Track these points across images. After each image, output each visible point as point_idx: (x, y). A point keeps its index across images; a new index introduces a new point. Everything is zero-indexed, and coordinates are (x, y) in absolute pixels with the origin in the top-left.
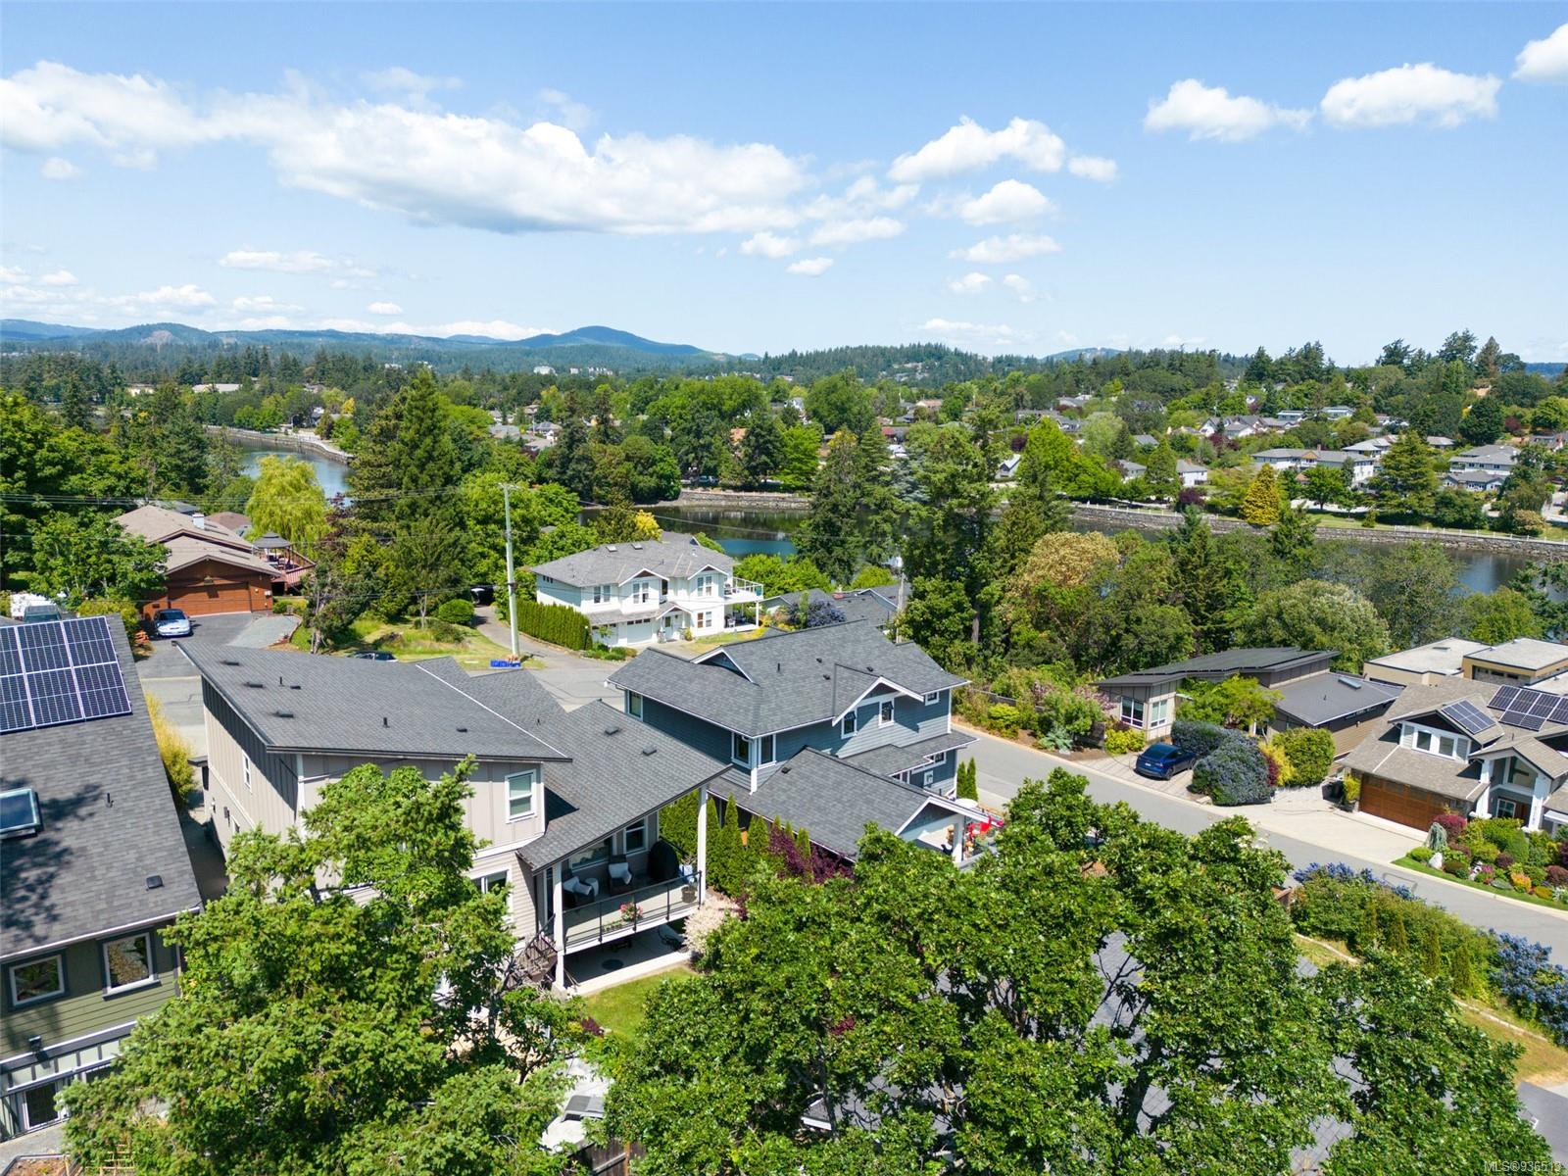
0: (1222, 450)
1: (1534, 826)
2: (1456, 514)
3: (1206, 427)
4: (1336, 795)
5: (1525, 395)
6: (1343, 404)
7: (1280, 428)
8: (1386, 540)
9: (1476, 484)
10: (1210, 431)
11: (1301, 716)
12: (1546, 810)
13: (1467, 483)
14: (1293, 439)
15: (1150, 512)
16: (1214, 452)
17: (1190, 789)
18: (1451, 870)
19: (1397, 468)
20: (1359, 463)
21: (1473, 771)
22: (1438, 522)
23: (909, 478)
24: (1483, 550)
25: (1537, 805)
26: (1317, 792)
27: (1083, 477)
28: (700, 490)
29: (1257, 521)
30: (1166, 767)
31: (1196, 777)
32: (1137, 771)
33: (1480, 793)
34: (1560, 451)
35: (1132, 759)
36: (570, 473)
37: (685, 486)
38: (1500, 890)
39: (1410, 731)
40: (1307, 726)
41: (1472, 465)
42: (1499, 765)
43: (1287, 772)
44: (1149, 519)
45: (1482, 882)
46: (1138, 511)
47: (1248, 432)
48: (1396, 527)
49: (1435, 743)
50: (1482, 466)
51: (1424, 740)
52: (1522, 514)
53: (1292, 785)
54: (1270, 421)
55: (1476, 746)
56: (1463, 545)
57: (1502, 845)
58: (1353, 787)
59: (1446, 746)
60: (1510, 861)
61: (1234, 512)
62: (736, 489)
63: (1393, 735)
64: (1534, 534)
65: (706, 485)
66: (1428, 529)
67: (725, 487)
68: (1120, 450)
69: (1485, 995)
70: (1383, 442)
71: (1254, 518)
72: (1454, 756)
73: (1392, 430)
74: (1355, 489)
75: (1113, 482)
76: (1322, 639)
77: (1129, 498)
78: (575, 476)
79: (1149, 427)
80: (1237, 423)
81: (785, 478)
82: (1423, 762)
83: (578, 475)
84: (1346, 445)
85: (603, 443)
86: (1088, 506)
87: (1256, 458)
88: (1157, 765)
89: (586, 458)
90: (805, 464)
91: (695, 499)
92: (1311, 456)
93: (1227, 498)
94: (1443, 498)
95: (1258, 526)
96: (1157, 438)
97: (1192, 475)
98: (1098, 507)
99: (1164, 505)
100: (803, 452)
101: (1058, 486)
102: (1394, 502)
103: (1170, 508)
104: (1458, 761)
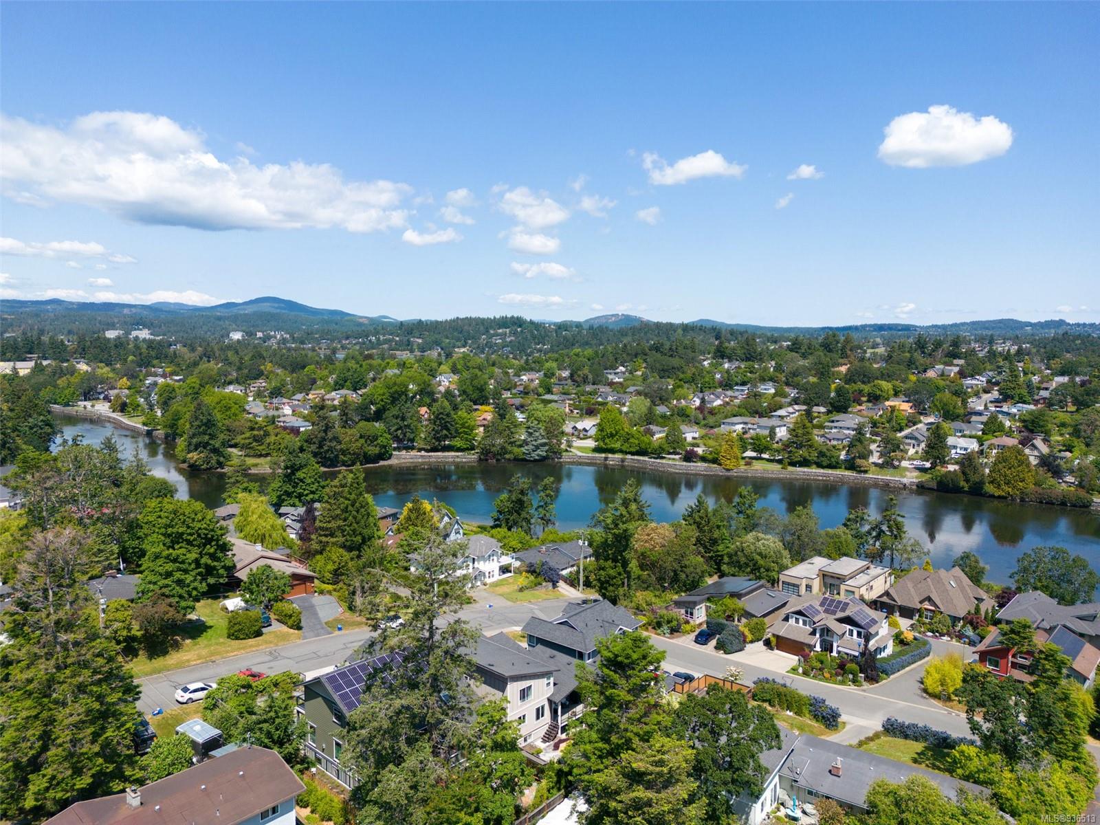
0: (707, 417)
1: (834, 654)
2: (826, 460)
3: (695, 399)
4: (768, 643)
5: (865, 376)
6: (769, 380)
7: (736, 397)
8: (793, 476)
9: (838, 440)
10: (698, 402)
11: (753, 612)
12: (838, 646)
13: (834, 439)
14: (744, 410)
15: (670, 462)
16: (701, 416)
17: (716, 648)
18: (805, 673)
19: (796, 436)
20: (779, 426)
21: (813, 633)
22: (819, 465)
23: (534, 442)
24: (842, 481)
25: (835, 645)
26: (761, 643)
27: (631, 440)
28: (404, 452)
29: (728, 467)
30: (707, 639)
31: (717, 643)
32: (695, 642)
33: (816, 641)
34: (881, 416)
35: (693, 636)
36: (326, 448)
37: (395, 449)
38: (820, 680)
39: (792, 618)
40: (756, 617)
41: (836, 427)
42: (822, 630)
43: (750, 637)
44: (670, 466)
45: (815, 677)
46: (664, 461)
47: (718, 402)
48: (799, 469)
49: (801, 621)
50: (841, 428)
51: (797, 621)
52: (859, 461)
53: (752, 642)
54: (729, 393)
55: (814, 623)
56: (832, 478)
57: (822, 662)
58: (773, 640)
59: (805, 623)
60: (824, 669)
61: (715, 461)
62: (427, 451)
63: (786, 619)
64: (866, 472)
65: (407, 448)
66: (814, 470)
67: (420, 450)
68: (650, 418)
69: (808, 715)
70: (790, 409)
71: (726, 465)
72: (808, 627)
73: (796, 401)
74: (777, 443)
75: (649, 444)
76: (761, 562)
77: (658, 453)
78: (328, 451)
79: (663, 400)
80: (712, 396)
81: (457, 443)
82: (797, 630)
83: (331, 449)
84: (771, 412)
85: (345, 427)
86: (636, 457)
87: (724, 423)
88: (702, 638)
89: (335, 438)
90: (470, 435)
91: (401, 458)
92: (752, 422)
93: (711, 452)
94: (821, 452)
95: (728, 470)
96: (668, 408)
97: (690, 434)
98: (641, 458)
99: (677, 457)
100: (468, 427)
101: (617, 445)
102: (796, 455)
103: (680, 458)
104: (809, 629)
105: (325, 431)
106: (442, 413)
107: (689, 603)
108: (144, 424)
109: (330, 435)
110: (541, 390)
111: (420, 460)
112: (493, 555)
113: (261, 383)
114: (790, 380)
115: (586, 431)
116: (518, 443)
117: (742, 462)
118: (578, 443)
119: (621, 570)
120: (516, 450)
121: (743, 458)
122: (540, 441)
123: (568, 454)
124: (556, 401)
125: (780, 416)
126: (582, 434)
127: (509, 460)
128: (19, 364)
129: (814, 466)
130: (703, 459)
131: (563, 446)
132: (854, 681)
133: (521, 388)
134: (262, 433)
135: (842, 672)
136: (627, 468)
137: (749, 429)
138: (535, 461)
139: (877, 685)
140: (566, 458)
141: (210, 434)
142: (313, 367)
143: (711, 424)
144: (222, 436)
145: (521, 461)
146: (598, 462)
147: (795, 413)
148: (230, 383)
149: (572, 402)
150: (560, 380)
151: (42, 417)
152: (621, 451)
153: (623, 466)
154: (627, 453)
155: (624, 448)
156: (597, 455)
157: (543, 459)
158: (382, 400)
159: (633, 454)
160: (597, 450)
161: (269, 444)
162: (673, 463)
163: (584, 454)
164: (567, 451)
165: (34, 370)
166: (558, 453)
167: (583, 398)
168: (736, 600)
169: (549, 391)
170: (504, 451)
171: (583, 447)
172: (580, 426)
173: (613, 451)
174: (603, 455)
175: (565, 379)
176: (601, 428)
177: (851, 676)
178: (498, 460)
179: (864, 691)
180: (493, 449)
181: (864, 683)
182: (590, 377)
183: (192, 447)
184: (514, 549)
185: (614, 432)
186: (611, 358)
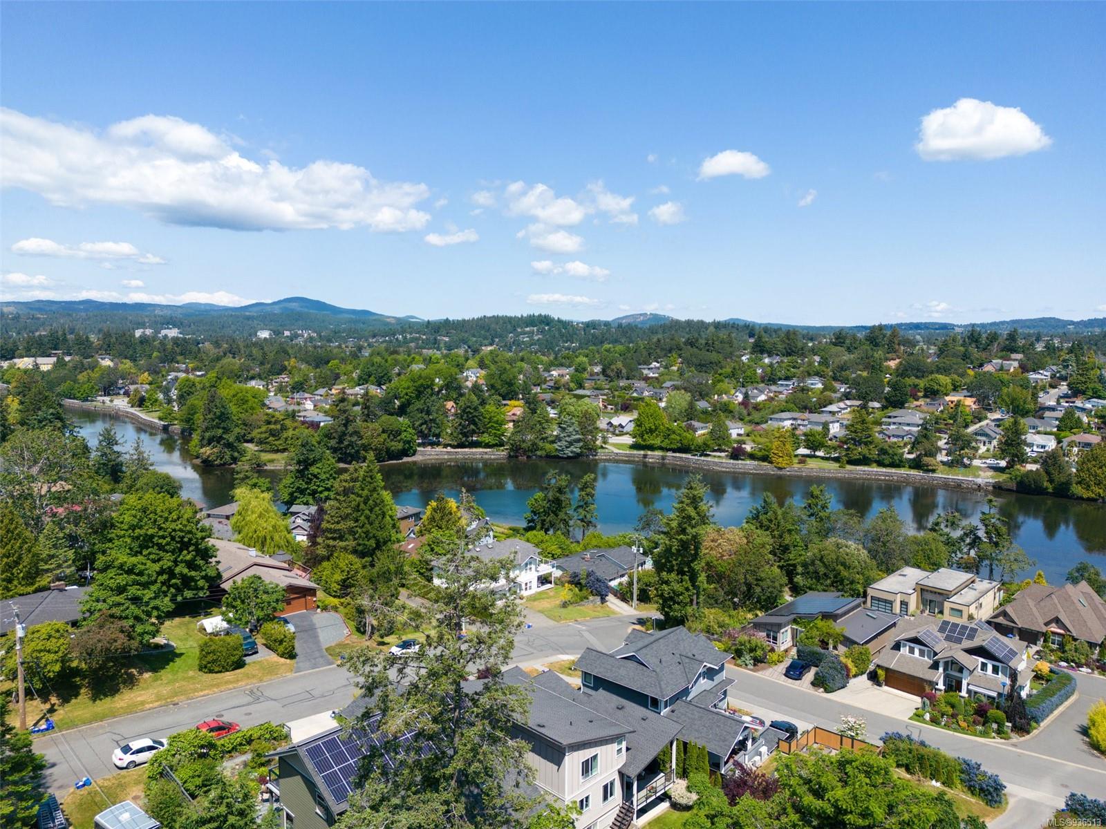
0: (751, 413)
1: (964, 693)
2: (889, 458)
3: (737, 394)
4: (873, 677)
5: (918, 370)
6: (815, 375)
7: (781, 393)
8: (853, 476)
9: (898, 436)
10: (740, 398)
11: (854, 639)
12: (968, 684)
13: (893, 436)
14: (792, 405)
15: (716, 460)
16: (745, 412)
17: (813, 684)
18: (934, 721)
19: (855, 432)
20: (831, 422)
21: (935, 666)
22: (880, 464)
23: (567, 438)
24: (907, 481)
25: (964, 683)
26: (865, 676)
27: (673, 436)
28: (429, 448)
29: (780, 465)
30: (801, 673)
31: (814, 679)
32: (785, 675)
33: (939, 678)
34: (942, 411)
35: (782, 667)
36: (346, 443)
37: (419, 445)
38: (955, 730)
39: (905, 646)
40: (858, 644)
41: (894, 423)
42: (946, 664)
43: (854, 670)
44: (714, 463)
45: (947, 726)
46: (709, 459)
47: (762, 398)
48: (858, 468)
49: (917, 652)
50: (900, 424)
51: (912, 651)
52: (926, 460)
53: (855, 676)
54: (773, 388)
55: (936, 654)
56: (895, 478)
57: (953, 706)
58: (880, 673)
59: (922, 653)
60: (957, 715)
61: (765, 459)
62: (453, 447)
63: (897, 647)
64: (933, 471)
65: (432, 444)
66: (874, 469)
67: (446, 446)
68: (690, 414)
69: (959, 786)
70: (842, 405)
71: (778, 463)
72: (926, 658)
73: (847, 396)
74: (831, 440)
75: (692, 440)
76: (845, 573)
77: (703, 450)
78: (349, 445)
79: (703, 396)
80: (755, 391)
81: (486, 438)
82: (911, 661)
83: (351, 444)
84: (821, 408)
85: (366, 421)
86: (678, 455)
87: (771, 419)
88: (795, 671)
89: (356, 433)
90: (499, 430)
91: (426, 455)
92: (803, 418)
93: (760, 450)
94: (882, 449)
95: (780, 469)
96: (709, 403)
97: (736, 431)
98: (684, 455)
99: (723, 454)
100: (497, 422)
101: (657, 442)
102: (855, 452)
103: (727, 456)
104: (928, 661)
105: (345, 425)
106: (469, 407)
107: (772, 625)
108: (160, 419)
109: (350, 429)
110: (572, 385)
111: (446, 457)
112: (531, 563)
113: (284, 378)
114: (838, 374)
115: (623, 427)
116: (550, 439)
117: (796, 460)
118: (613, 440)
119: (689, 585)
120: (548, 446)
121: (796, 456)
122: (574, 437)
123: (604, 450)
124: (589, 396)
125: (830, 412)
126: (619, 430)
127: (541, 457)
128: (40, 360)
129: (875, 465)
130: (752, 456)
131: (598, 443)
132: (1000, 732)
133: (552, 384)
134: (279, 427)
135: (982, 720)
136: (670, 466)
137: (799, 425)
138: (569, 458)
139: (1028, 737)
140: (601, 454)
141: (224, 428)
142: (336, 361)
143: (756, 420)
144: (237, 430)
145: (552, 458)
146: (637, 459)
147: (846, 408)
148: (253, 378)
149: (605, 397)
150: (591, 375)
151: (51, 411)
152: (661, 448)
153: (663, 464)
154: (668, 450)
155: (664, 445)
156: (635, 452)
157: (577, 456)
158: (407, 394)
159: (674, 451)
160: (635, 446)
161: (286, 439)
162: (719, 461)
163: (621, 451)
164: (602, 447)
165: (55, 365)
166: (593, 450)
167: (616, 393)
168: (831, 622)
169: (581, 386)
170: (535, 447)
171: (619, 444)
172: (615, 421)
173: (651, 448)
174: (642, 452)
175: (597, 374)
176: (638, 423)
177: (995, 726)
178: (528, 457)
179: (1014, 745)
180: (524, 445)
181: (1012, 735)
182: (624, 371)
183: (205, 442)
184: (553, 555)
185: (653, 427)
186: (645, 353)
